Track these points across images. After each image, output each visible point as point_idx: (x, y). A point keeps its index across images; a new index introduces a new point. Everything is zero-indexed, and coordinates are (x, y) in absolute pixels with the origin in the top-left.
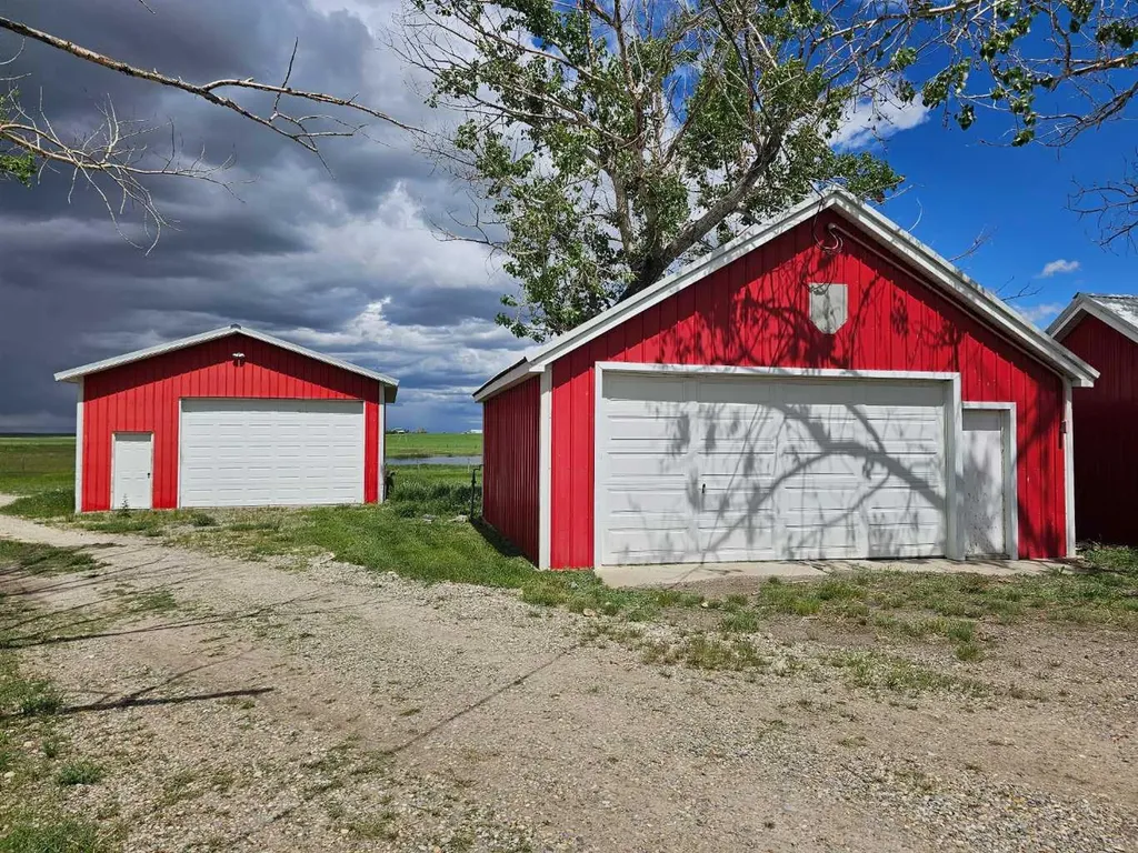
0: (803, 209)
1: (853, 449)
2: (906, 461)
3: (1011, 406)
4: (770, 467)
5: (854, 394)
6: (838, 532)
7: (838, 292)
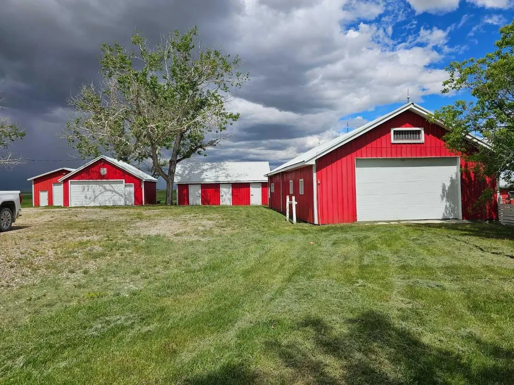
0: (98, 158)
1: (110, 190)
2: (119, 192)
3: (133, 184)
4: (97, 193)
5: (110, 183)
6: (108, 202)
7: (105, 169)
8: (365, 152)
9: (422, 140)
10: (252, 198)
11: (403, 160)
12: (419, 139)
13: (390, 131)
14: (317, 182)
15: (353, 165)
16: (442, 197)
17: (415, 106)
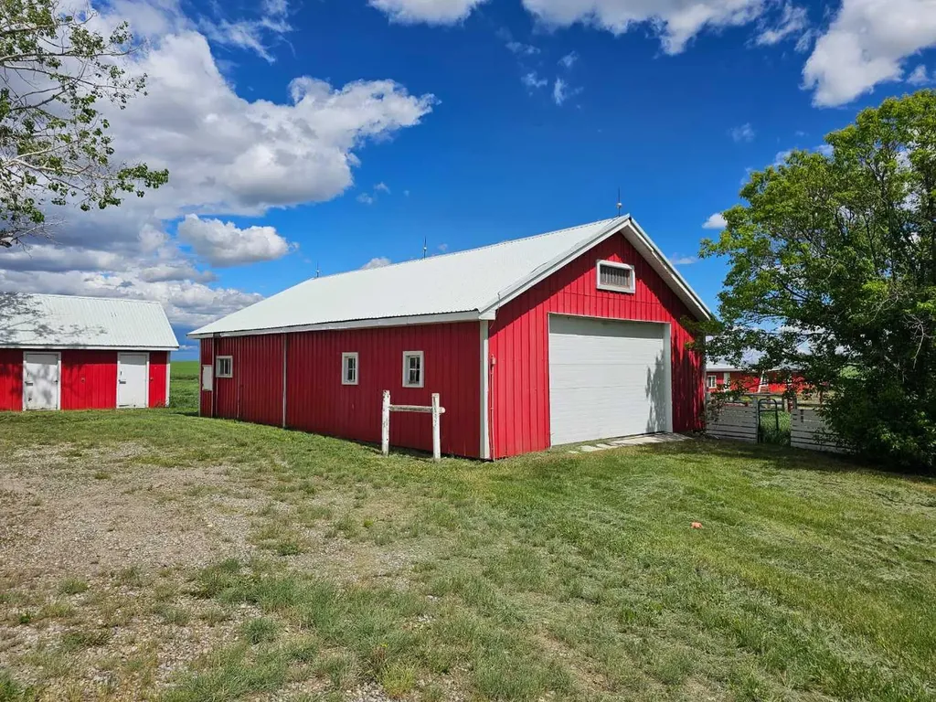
8: (562, 303)
9: (632, 289)
10: (119, 387)
11: (605, 322)
12: (628, 286)
13: (595, 266)
14: (490, 361)
15: (545, 326)
16: (647, 391)
17: (632, 223)
